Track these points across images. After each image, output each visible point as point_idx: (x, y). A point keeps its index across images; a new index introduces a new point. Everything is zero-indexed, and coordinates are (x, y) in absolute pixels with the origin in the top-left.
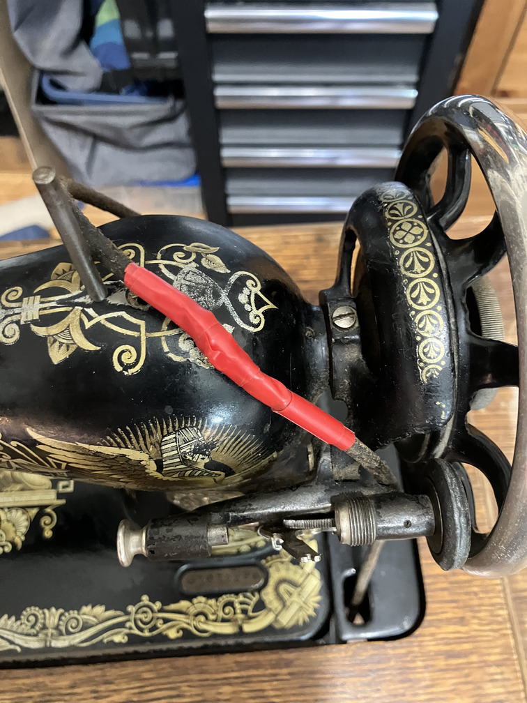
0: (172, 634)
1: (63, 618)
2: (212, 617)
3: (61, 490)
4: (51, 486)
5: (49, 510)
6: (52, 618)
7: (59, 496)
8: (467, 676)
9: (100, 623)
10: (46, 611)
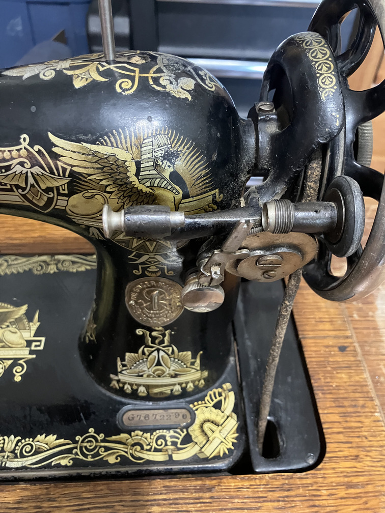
0: (112, 460)
1: (20, 444)
2: (146, 447)
3: (33, 348)
4: (26, 345)
5: (21, 362)
6: (10, 443)
7: (31, 352)
8: (366, 503)
9: (51, 449)
10: (6, 438)
